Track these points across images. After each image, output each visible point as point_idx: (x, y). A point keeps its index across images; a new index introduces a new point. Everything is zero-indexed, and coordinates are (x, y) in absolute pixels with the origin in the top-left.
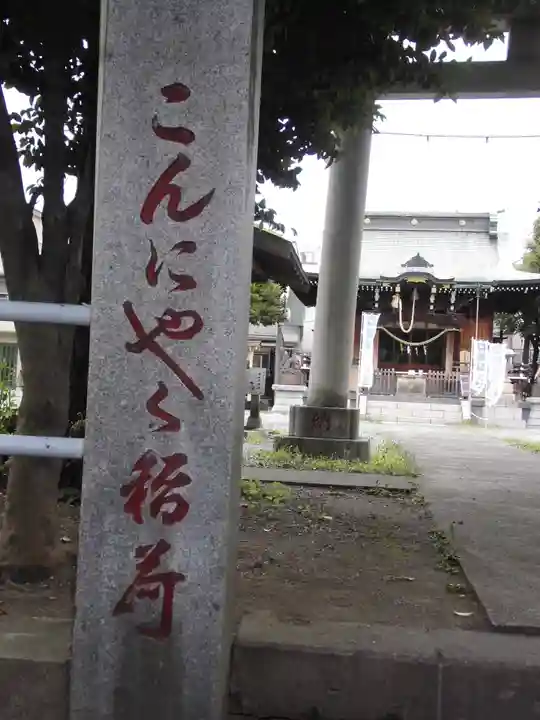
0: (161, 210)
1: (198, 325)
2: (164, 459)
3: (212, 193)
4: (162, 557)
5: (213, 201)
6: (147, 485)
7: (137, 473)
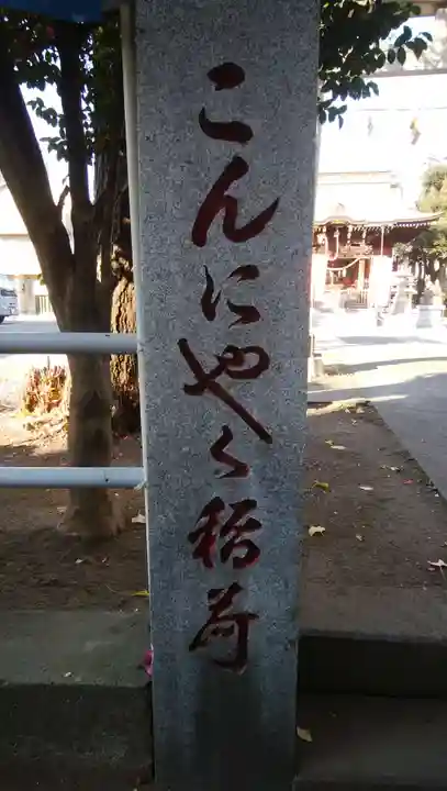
0: (215, 229)
1: (264, 362)
2: (232, 506)
3: (276, 204)
4: (235, 599)
5: (277, 214)
6: (216, 531)
7: (204, 520)
